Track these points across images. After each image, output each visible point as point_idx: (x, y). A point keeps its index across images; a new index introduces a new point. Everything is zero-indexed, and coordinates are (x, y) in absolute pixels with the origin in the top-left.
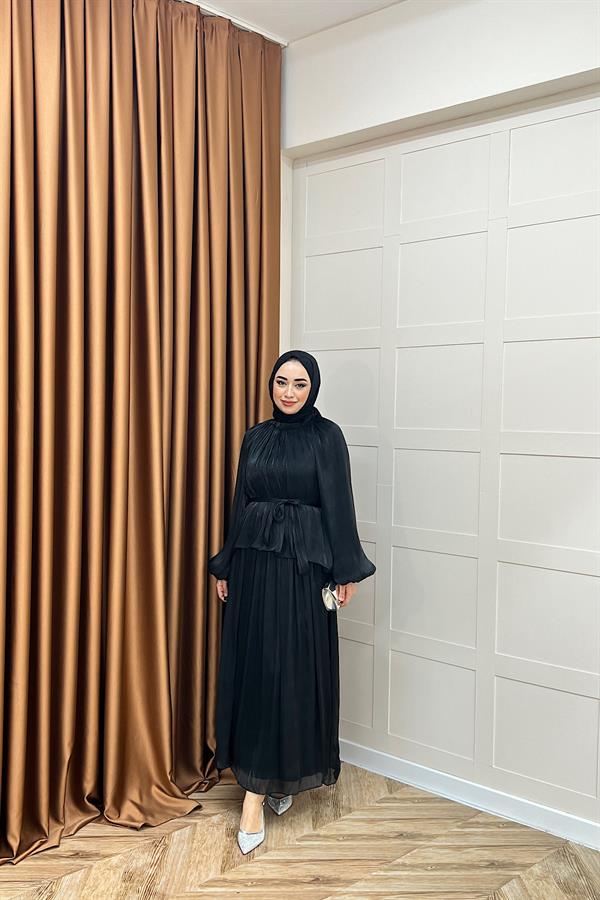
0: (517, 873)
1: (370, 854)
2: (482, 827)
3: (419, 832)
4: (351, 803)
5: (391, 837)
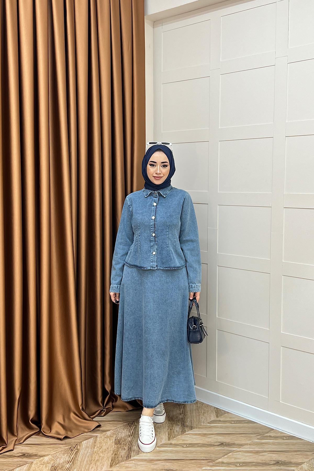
0: (292, 468)
1: (202, 456)
2: (273, 439)
3: (233, 442)
4: (193, 423)
5: (216, 445)
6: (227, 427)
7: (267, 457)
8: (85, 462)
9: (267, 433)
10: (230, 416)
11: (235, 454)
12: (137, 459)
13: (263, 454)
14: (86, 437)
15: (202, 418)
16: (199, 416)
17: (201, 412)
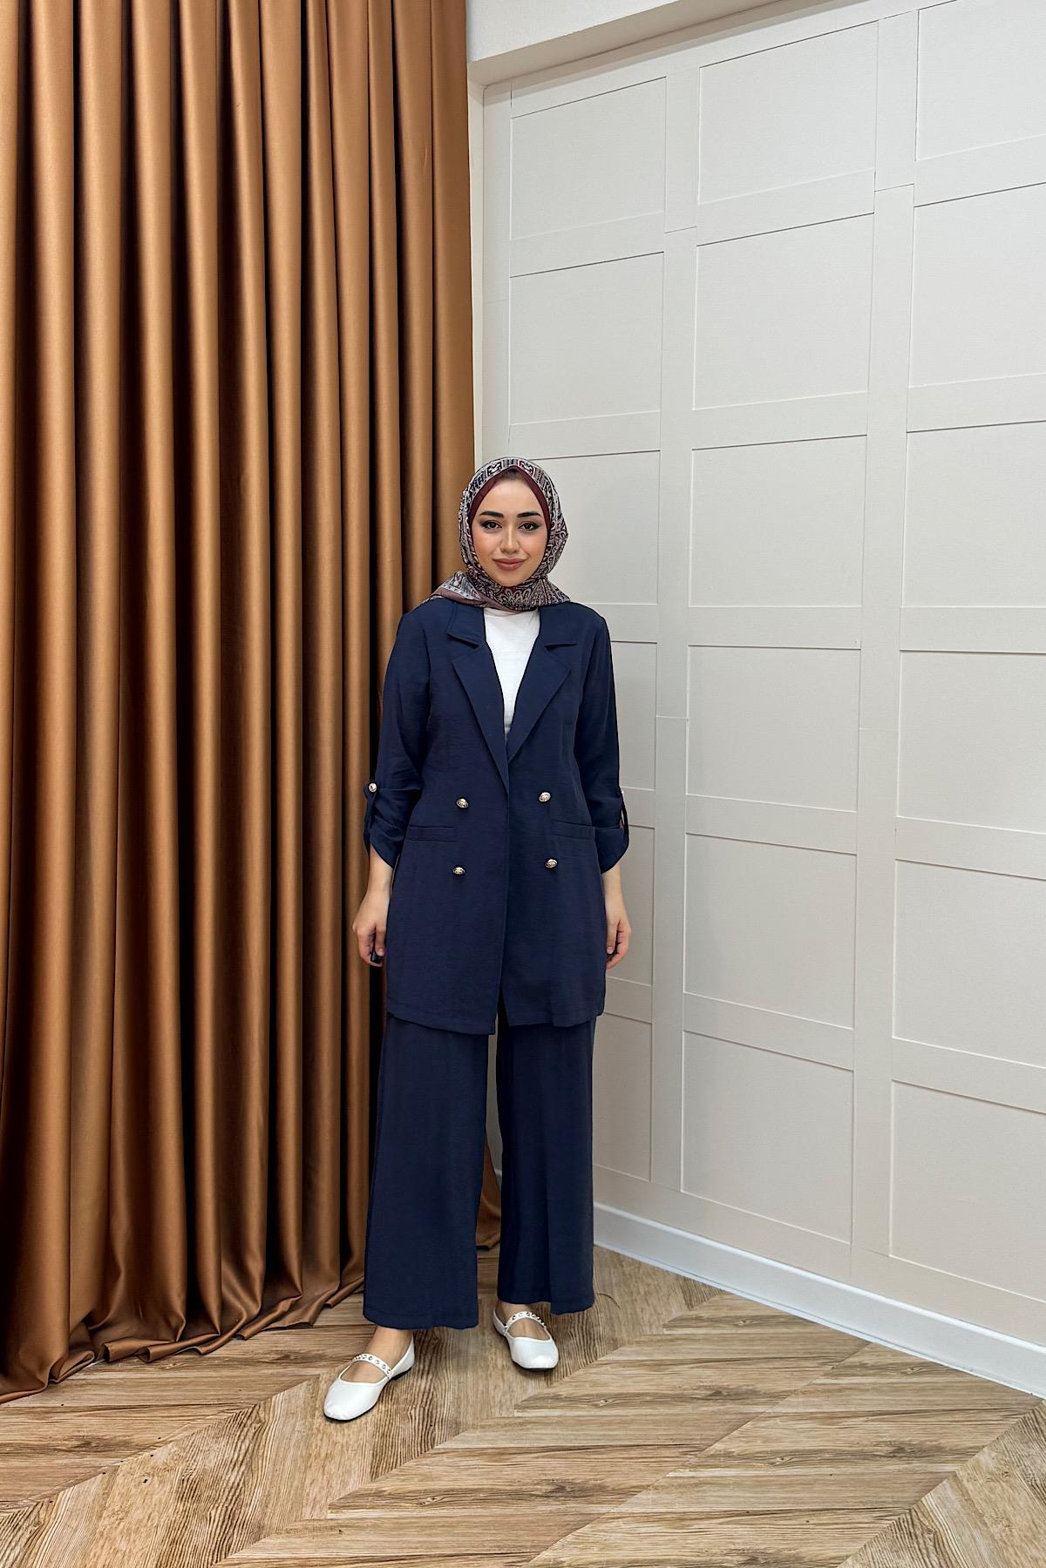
0: (950, 1467)
1: (661, 1434)
2: (873, 1375)
3: (750, 1388)
4: (616, 1329)
5: (698, 1399)
6: (724, 1339)
7: (862, 1433)
8: (288, 1463)
9: (852, 1354)
10: (729, 1302)
11: (763, 1424)
12: (455, 1450)
13: (850, 1422)
14: (284, 1379)
15: (642, 1311)
16: (633, 1304)
17: (639, 1293)
